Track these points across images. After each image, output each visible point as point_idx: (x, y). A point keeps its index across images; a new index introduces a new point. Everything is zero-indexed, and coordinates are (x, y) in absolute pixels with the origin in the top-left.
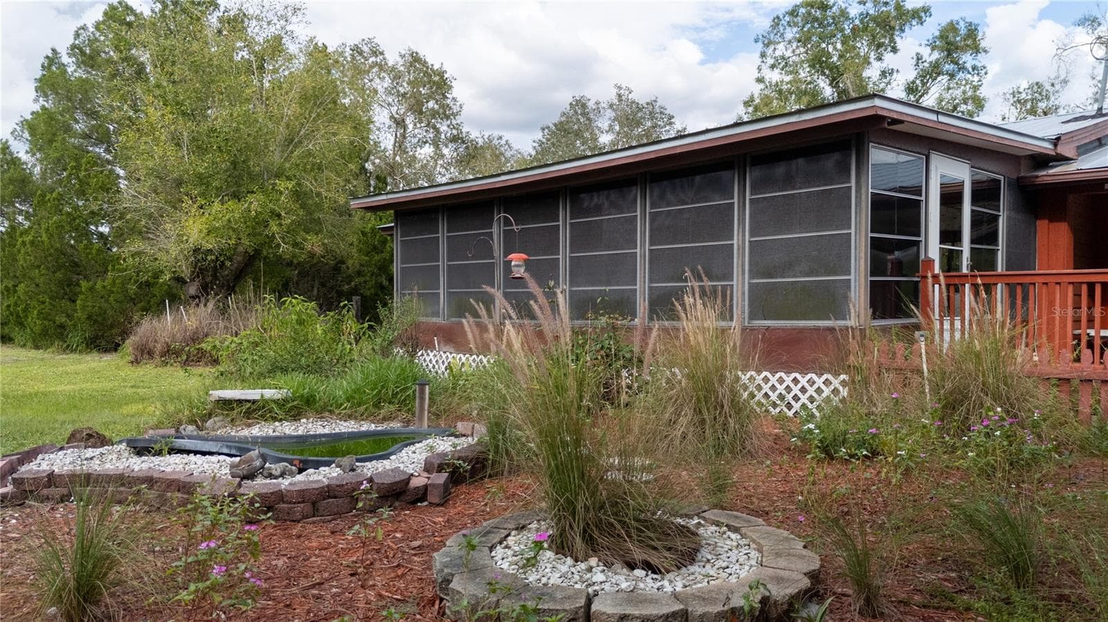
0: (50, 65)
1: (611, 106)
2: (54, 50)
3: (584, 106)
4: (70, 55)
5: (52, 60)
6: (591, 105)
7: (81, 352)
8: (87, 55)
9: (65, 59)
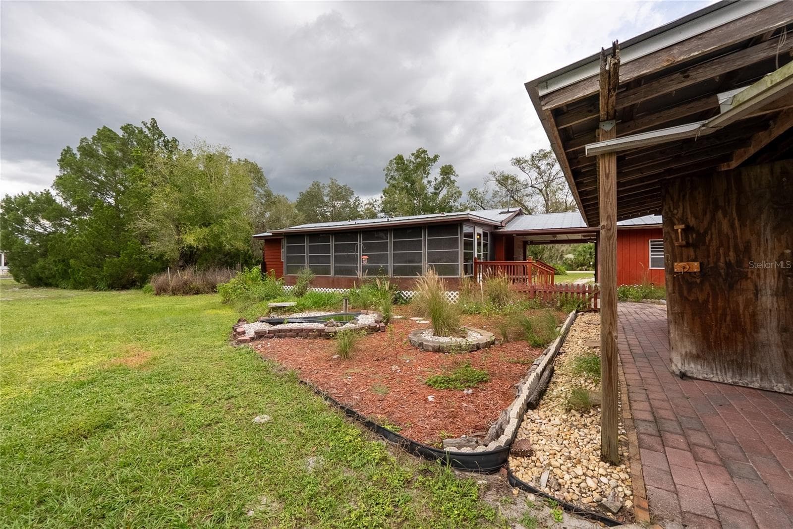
0: (66, 154)
1: (329, 186)
2: (68, 147)
3: (318, 185)
4: (78, 151)
5: (68, 151)
6: (321, 185)
7: (105, 290)
8: (87, 151)
9: (75, 151)
